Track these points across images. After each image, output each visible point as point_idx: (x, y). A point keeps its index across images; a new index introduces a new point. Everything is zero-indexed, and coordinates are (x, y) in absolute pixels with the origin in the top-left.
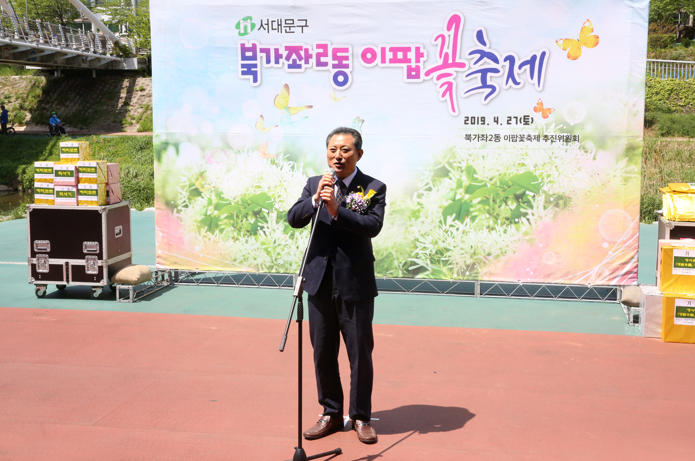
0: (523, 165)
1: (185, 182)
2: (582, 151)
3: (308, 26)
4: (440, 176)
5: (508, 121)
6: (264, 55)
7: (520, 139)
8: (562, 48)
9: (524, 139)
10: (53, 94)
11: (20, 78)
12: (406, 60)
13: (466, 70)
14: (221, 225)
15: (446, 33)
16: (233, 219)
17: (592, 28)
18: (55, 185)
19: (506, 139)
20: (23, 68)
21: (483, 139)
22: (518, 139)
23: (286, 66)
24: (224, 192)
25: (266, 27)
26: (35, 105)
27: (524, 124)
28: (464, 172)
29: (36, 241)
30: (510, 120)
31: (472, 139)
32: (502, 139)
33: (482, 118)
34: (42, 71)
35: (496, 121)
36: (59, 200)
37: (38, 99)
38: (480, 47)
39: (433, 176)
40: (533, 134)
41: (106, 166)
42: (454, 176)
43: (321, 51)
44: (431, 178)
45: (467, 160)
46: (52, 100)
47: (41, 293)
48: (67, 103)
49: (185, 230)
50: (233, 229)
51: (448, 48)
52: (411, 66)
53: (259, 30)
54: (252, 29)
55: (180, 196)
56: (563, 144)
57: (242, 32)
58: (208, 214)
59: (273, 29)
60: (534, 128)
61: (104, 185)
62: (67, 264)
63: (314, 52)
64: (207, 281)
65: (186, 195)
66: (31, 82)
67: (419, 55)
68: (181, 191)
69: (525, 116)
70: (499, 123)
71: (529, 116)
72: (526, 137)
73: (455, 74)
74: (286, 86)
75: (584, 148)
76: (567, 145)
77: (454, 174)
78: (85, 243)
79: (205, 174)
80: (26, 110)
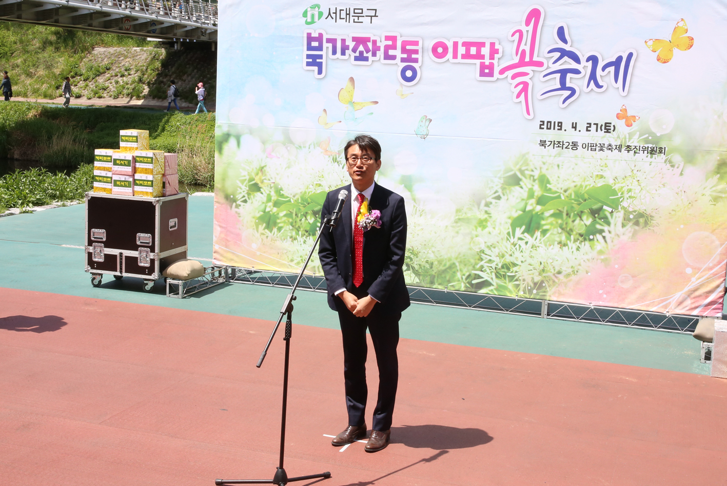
0: (602, 177)
1: (245, 176)
2: (668, 165)
3: (377, 16)
4: (510, 184)
5: (587, 127)
6: (330, 45)
7: (599, 148)
8: (651, 49)
9: (604, 148)
10: (172, 67)
11: (141, 50)
12: (479, 56)
13: (543, 70)
14: (279, 223)
15: (524, 28)
16: (292, 218)
17: (686, 28)
18: (113, 174)
19: (584, 147)
20: (145, 40)
21: (559, 147)
22: (598, 149)
23: (353, 58)
24: (283, 189)
25: (334, 16)
26: (153, 78)
27: (605, 132)
28: (537, 181)
29: (93, 230)
30: (590, 127)
31: (547, 146)
32: (580, 148)
33: (559, 123)
34: (163, 43)
35: (574, 127)
36: (116, 189)
37: (157, 72)
38: (561, 45)
39: (503, 184)
40: (614, 143)
41: (163, 157)
42: (525, 185)
43: (390, 43)
44: (500, 186)
45: (541, 168)
46: (171, 73)
47: (96, 282)
48: (185, 77)
49: (243, 225)
50: (291, 228)
51: (526, 45)
52: (484, 62)
53: (326, 18)
54: (320, 18)
55: (240, 191)
56: (647, 157)
57: (309, 20)
58: (267, 210)
59: (340, 18)
60: (616, 136)
61: (161, 176)
62: (121, 254)
63: (382, 44)
64: (263, 280)
65: (245, 190)
66: (151, 54)
67: (494, 51)
68: (240, 184)
69: (606, 123)
70: (578, 129)
71: (610, 123)
72: (606, 146)
73: (531, 74)
74: (352, 79)
75: (670, 162)
76: (651, 157)
77: (526, 183)
78: (138, 234)
79: (265, 168)
80: (144, 83)
